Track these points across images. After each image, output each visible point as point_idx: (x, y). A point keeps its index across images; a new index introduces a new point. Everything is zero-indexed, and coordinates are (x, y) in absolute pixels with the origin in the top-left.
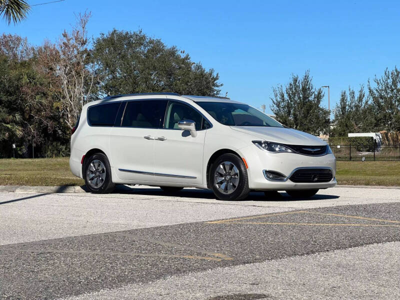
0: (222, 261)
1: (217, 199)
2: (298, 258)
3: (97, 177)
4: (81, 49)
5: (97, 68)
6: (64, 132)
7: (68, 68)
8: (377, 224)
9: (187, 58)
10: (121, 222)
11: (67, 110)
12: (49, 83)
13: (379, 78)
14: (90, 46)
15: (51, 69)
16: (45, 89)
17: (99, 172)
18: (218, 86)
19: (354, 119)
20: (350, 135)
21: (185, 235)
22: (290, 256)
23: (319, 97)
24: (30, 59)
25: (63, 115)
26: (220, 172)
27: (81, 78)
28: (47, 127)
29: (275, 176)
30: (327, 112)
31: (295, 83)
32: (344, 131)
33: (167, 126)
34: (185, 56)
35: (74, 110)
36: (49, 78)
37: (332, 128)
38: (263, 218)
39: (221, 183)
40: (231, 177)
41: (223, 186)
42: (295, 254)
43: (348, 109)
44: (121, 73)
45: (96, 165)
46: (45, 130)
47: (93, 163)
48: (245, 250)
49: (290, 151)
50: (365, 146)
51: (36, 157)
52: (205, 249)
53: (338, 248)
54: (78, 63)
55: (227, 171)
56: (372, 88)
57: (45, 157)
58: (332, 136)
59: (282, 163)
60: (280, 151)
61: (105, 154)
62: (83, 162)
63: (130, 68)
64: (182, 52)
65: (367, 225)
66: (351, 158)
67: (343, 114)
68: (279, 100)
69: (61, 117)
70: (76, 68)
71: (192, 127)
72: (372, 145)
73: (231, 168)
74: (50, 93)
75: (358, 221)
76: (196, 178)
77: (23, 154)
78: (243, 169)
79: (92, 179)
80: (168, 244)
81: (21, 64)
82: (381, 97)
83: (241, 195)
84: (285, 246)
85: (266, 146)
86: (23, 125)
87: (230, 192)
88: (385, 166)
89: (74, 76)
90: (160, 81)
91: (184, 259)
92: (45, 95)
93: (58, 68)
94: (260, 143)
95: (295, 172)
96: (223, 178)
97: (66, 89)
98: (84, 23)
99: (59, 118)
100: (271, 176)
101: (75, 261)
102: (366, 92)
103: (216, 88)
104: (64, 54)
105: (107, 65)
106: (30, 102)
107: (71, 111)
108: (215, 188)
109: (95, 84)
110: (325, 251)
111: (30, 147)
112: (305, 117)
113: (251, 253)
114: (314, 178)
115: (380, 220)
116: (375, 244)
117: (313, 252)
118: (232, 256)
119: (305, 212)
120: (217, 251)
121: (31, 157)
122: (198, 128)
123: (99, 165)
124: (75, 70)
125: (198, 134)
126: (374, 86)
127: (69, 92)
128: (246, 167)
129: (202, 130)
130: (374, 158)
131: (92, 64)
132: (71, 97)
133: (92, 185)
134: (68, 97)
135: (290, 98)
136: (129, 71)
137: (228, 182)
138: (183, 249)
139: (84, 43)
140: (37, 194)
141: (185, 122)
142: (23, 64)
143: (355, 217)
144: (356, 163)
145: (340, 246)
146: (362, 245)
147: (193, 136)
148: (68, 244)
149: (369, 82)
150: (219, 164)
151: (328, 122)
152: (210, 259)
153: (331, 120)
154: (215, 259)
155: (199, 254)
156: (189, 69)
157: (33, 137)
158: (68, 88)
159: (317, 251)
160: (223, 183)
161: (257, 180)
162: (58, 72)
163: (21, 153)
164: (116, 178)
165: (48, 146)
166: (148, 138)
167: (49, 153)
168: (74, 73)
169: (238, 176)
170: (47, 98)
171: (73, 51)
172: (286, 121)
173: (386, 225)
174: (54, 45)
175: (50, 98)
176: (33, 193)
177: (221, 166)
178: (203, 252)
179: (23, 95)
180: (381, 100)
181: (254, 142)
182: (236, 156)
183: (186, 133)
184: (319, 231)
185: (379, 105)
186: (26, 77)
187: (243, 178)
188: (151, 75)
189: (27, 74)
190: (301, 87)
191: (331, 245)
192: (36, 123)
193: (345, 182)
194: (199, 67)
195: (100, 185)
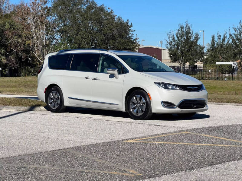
0: (135, 176)
1: (132, 118)
2: (183, 173)
3: (54, 102)
4: (44, 6)
5: (54, 19)
6: (33, 60)
7: (35, 18)
8: (234, 145)
9: (112, 12)
10: (70, 138)
11: (35, 46)
12: (23, 28)
13: (236, 27)
15: (25, 19)
16: (20, 32)
17: (56, 99)
18: (132, 31)
19: (219, 53)
20: (217, 63)
21: (111, 152)
22: (178, 172)
23: (197, 38)
24: (11, 12)
25: (32, 48)
26: (133, 101)
27: (44, 25)
28: (22, 57)
29: (168, 105)
30: (202, 47)
31: (181, 29)
32: (213, 60)
33: (100, 71)
34: (111, 11)
35: (39, 46)
36: (23, 25)
37: (205, 57)
38: (161, 138)
39: (134, 108)
40: (141, 105)
41: (135, 110)
42: (181, 170)
43: (216, 46)
44: (69, 22)
45: (54, 94)
46: (20, 59)
47: (52, 93)
48: (149, 167)
49: (178, 89)
50: (226, 70)
51: (15, 76)
52: (124, 165)
53: (209, 165)
54: (42, 16)
55: (138, 101)
56: (231, 33)
57: (21, 76)
58: (205, 63)
59: (173, 96)
60: (171, 89)
61: (59, 87)
62: (45, 92)
63: (75, 19)
64: (108, 9)
65: (228, 146)
66: (217, 78)
67: (212, 49)
68: (171, 40)
69: (31, 50)
70: (40, 19)
71: (116, 72)
72: (231, 70)
73: (141, 99)
74: (24, 35)
75: (222, 143)
76: (118, 105)
77: (6, 74)
78: (148, 100)
79: (51, 103)
80: (100, 161)
81: (5, 16)
82: (238, 39)
83: (147, 117)
84: (175, 164)
85: (163, 86)
86: (6, 55)
87: (140, 114)
88: (240, 84)
89: (39, 24)
90: (95, 28)
91: (111, 175)
92: (20, 36)
93: (29, 19)
94: (159, 84)
95: (182, 102)
96: (136, 106)
97: (34, 32)
99: (30, 51)
100: (166, 105)
101: (41, 175)
102: (228, 36)
103: (131, 32)
104: (33, 9)
105: (61, 17)
106: (11, 40)
107: (37, 47)
108: (130, 112)
109: (52, 29)
110: (200, 168)
111: (10, 70)
112: (188, 51)
113: (153, 170)
114: (194, 106)
115: (236, 141)
116: (233, 161)
117: (193, 169)
118: (141, 172)
119: (188, 132)
120: (132, 167)
121: (11, 76)
122: (119, 73)
123: (56, 95)
124: (40, 20)
125: (119, 77)
126: (233, 32)
127: (36, 34)
128: (150, 99)
129: (122, 74)
130: (233, 79)
131: (51, 16)
132: (37, 38)
133: (51, 106)
134: (35, 37)
135: (178, 39)
136: (74, 20)
137: (138, 108)
138: (110, 165)
139: (45, 3)
140: (16, 113)
141: (111, 69)
142: (7, 16)
143: (220, 138)
144: (221, 81)
145: (210, 164)
146: (224, 162)
147: (116, 78)
148: (37, 159)
149: (229, 29)
150: (133, 97)
151: (202, 54)
152: (127, 174)
153: (205, 53)
154: (131, 175)
155: (120, 170)
156: (113, 20)
157: (13, 63)
158: (35, 32)
159: (196, 168)
160: (135, 108)
161: (157, 107)
162: (29, 22)
163: (5, 74)
164: (67, 103)
165: (23, 69)
166: (87, 78)
167: (23, 73)
168: (39, 22)
169: (145, 104)
170: (21, 38)
171: (39, 7)
172: (176, 54)
173: (240, 146)
174: (26, 4)
175: (23, 38)
176: (13, 111)
177: (134, 98)
178: (123, 169)
179: (6, 36)
180: (237, 41)
181: (155, 83)
182: (144, 92)
183: (112, 76)
184: (197, 151)
185: (236, 44)
186: (8, 24)
187: (148, 105)
188: (89, 23)
189: (9, 23)
190: (185, 32)
191: (204, 163)
192: (14, 54)
193: (213, 100)
194: (119, 19)
195: (56, 107)
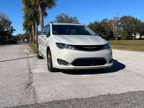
14: (119, 19)
28: (109, 35)
34: (139, 20)
86: (104, 35)
98: (118, 15)
128: (51, 56)
139: (118, 19)
142: (106, 23)
170: (110, 29)
171: (116, 20)
174: (112, 19)
181: (56, 43)
